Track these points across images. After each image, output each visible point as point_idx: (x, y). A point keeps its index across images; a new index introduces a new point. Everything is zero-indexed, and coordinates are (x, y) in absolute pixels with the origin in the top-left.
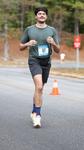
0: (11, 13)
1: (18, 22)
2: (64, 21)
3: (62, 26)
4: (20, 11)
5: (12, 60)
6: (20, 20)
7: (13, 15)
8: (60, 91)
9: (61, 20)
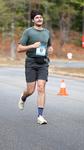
0: (17, 12)
1: (25, 21)
2: (72, 20)
3: (70, 25)
4: (27, 10)
5: (19, 60)
6: (27, 19)
7: (20, 14)
8: (67, 92)
9: (68, 19)
